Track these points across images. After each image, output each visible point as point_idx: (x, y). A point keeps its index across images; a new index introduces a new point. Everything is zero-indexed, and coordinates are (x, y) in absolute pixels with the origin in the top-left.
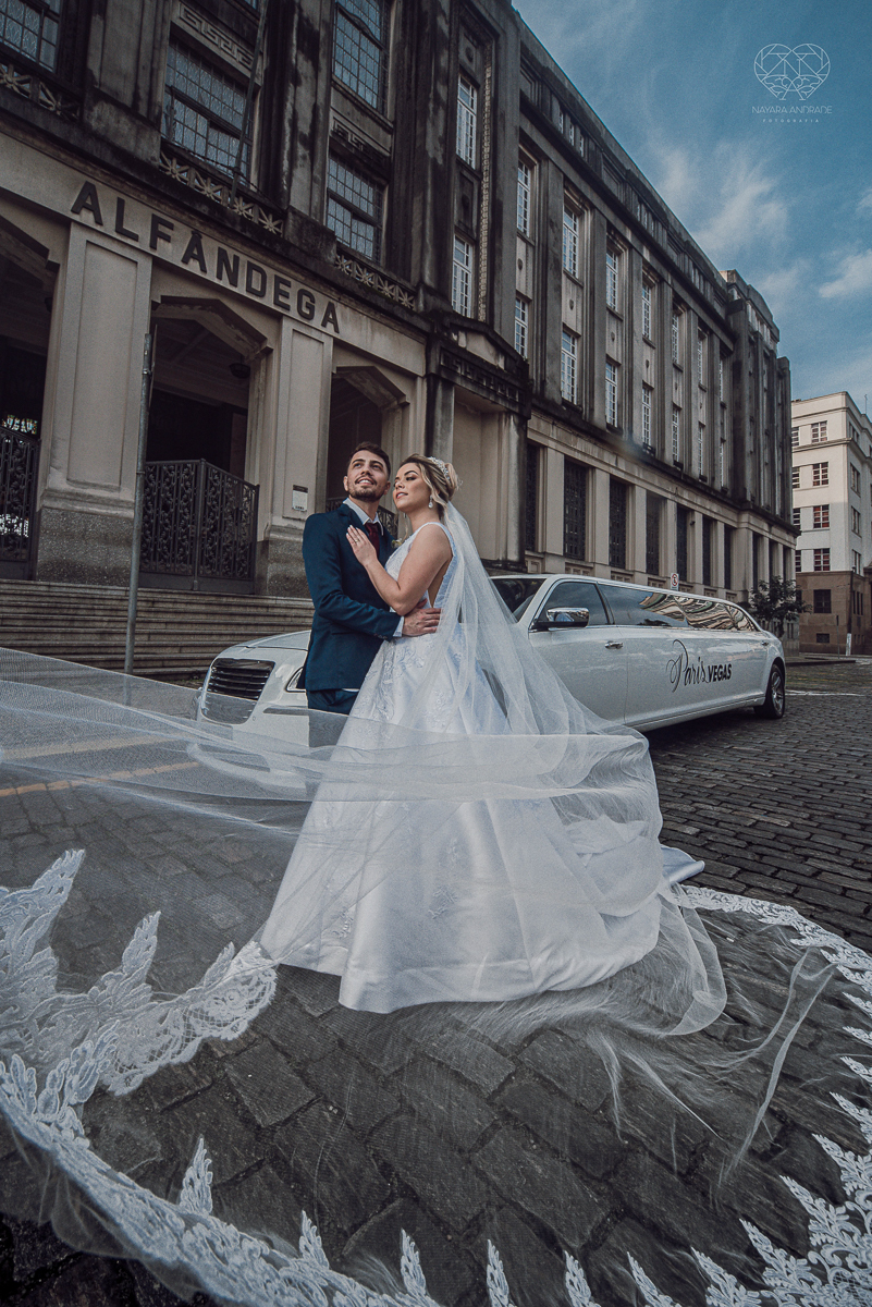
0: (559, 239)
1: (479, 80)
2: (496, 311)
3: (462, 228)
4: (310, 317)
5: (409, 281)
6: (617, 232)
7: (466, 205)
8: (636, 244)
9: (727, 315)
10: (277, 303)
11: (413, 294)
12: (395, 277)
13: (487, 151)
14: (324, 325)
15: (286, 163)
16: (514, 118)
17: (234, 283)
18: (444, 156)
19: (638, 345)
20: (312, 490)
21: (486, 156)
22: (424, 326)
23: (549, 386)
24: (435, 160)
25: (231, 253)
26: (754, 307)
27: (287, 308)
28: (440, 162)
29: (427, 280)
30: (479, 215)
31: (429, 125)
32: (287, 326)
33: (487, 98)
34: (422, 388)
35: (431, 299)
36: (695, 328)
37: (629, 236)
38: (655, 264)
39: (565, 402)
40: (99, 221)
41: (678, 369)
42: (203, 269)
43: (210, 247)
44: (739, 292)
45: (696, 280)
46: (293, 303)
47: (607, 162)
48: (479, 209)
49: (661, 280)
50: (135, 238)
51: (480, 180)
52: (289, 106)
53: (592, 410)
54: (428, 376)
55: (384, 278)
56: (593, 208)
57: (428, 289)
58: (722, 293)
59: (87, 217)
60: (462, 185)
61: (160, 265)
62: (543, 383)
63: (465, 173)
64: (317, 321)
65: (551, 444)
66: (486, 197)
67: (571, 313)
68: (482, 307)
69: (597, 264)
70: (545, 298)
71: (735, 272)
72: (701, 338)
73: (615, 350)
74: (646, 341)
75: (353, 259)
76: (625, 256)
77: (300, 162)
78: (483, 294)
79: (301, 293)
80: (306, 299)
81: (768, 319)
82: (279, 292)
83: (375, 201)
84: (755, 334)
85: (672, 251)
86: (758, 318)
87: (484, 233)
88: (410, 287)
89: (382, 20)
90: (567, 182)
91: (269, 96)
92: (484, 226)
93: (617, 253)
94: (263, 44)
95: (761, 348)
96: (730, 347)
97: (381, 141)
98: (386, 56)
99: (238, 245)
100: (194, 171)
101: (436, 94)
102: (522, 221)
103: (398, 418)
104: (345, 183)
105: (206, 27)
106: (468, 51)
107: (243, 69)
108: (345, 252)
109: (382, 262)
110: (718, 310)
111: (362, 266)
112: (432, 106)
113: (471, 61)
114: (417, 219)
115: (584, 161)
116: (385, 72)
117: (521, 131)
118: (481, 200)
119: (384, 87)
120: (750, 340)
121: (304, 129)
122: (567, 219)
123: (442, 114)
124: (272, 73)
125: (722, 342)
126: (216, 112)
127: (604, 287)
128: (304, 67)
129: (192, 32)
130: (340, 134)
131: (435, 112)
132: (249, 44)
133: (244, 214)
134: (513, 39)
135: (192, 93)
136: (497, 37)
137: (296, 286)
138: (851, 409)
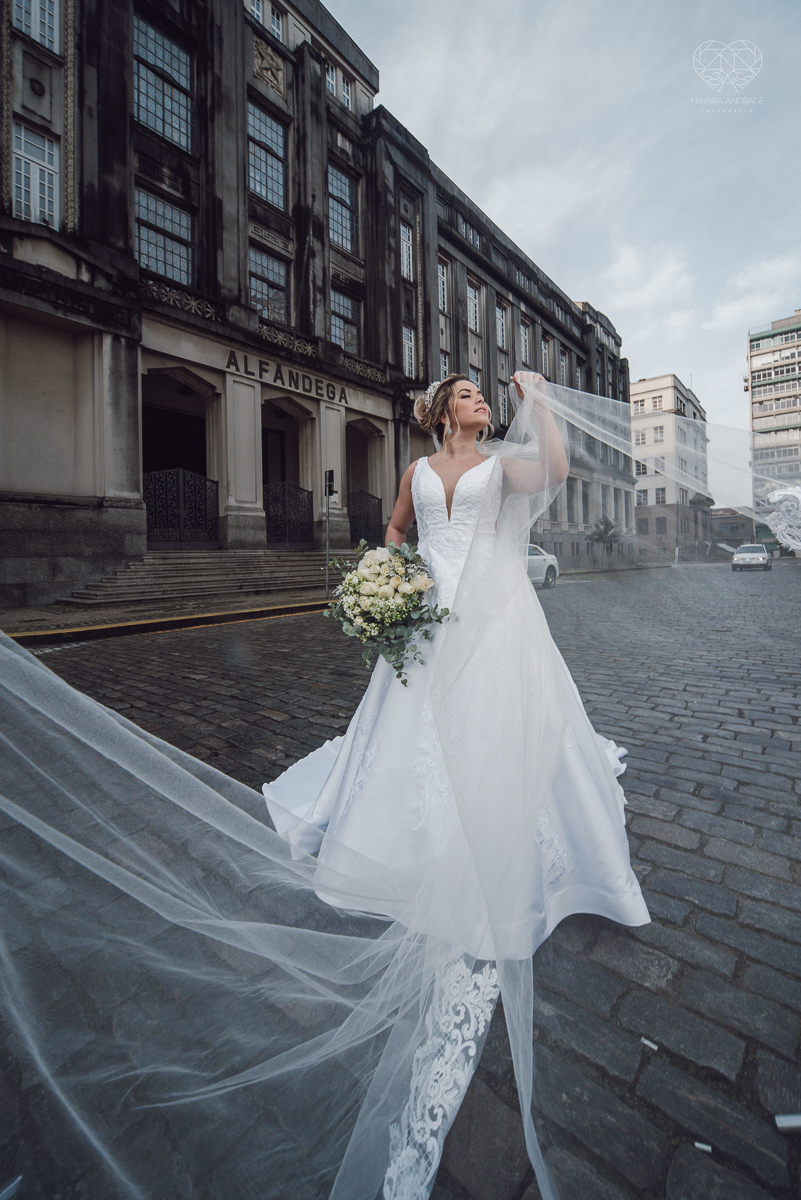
0: (465, 311)
1: (413, 224)
2: (430, 368)
3: (408, 321)
4: (333, 398)
5: (379, 364)
6: (502, 296)
7: (409, 306)
8: (516, 302)
9: (582, 336)
10: (317, 394)
11: (384, 372)
12: (373, 364)
13: (419, 269)
14: (340, 401)
15: (312, 306)
16: (435, 240)
17: (297, 388)
18: (396, 283)
20: (340, 492)
21: (419, 273)
22: (391, 392)
24: (391, 286)
25: (294, 371)
26: (602, 326)
27: (322, 395)
28: (393, 286)
29: (390, 361)
30: (417, 310)
31: (386, 266)
32: (323, 405)
34: (391, 427)
35: (393, 373)
36: (558, 348)
37: (511, 298)
38: (529, 312)
40: (238, 370)
42: (283, 384)
43: (285, 370)
44: (591, 317)
45: (559, 315)
46: (324, 392)
47: (495, 248)
48: (417, 307)
49: (534, 322)
50: (253, 374)
51: (416, 288)
52: (311, 272)
54: (394, 420)
55: (367, 365)
56: (486, 284)
57: (392, 367)
58: (578, 320)
59: (233, 369)
60: (406, 294)
63: (408, 286)
64: (336, 400)
66: (420, 299)
67: (475, 356)
68: (421, 368)
69: (490, 322)
70: (458, 351)
72: (563, 354)
74: (525, 364)
75: (351, 358)
76: (509, 310)
77: (319, 303)
78: (421, 360)
79: (328, 385)
80: (331, 388)
81: (612, 332)
82: (318, 388)
83: (356, 310)
84: (602, 346)
85: (542, 299)
86: (605, 333)
87: (420, 322)
88: (381, 367)
89: (353, 195)
90: (469, 271)
91: (299, 266)
92: (420, 318)
93: (504, 309)
94: (293, 234)
95: (606, 355)
96: (584, 358)
97: (358, 274)
98: (357, 217)
99: (298, 367)
100: (273, 329)
101: (389, 245)
102: (442, 301)
103: (378, 443)
104: (339, 302)
105: (265, 233)
106: (405, 206)
107: (284, 252)
108: (347, 355)
109: (362, 347)
110: (576, 332)
111: (356, 361)
112: (387, 253)
113: (407, 212)
114: (382, 323)
115: (480, 254)
116: (357, 227)
117: (439, 246)
118: (417, 301)
119: (357, 237)
120: (598, 351)
121: (319, 283)
122: (470, 292)
123: (393, 256)
124: (300, 252)
125: (578, 356)
126: (271, 279)
127: (495, 336)
128: (317, 246)
129: (258, 238)
130: (336, 276)
131: (389, 256)
132: (286, 236)
133: (297, 346)
134: (432, 193)
135: (259, 272)
136: (422, 195)
137: (326, 382)
138: (678, 387)
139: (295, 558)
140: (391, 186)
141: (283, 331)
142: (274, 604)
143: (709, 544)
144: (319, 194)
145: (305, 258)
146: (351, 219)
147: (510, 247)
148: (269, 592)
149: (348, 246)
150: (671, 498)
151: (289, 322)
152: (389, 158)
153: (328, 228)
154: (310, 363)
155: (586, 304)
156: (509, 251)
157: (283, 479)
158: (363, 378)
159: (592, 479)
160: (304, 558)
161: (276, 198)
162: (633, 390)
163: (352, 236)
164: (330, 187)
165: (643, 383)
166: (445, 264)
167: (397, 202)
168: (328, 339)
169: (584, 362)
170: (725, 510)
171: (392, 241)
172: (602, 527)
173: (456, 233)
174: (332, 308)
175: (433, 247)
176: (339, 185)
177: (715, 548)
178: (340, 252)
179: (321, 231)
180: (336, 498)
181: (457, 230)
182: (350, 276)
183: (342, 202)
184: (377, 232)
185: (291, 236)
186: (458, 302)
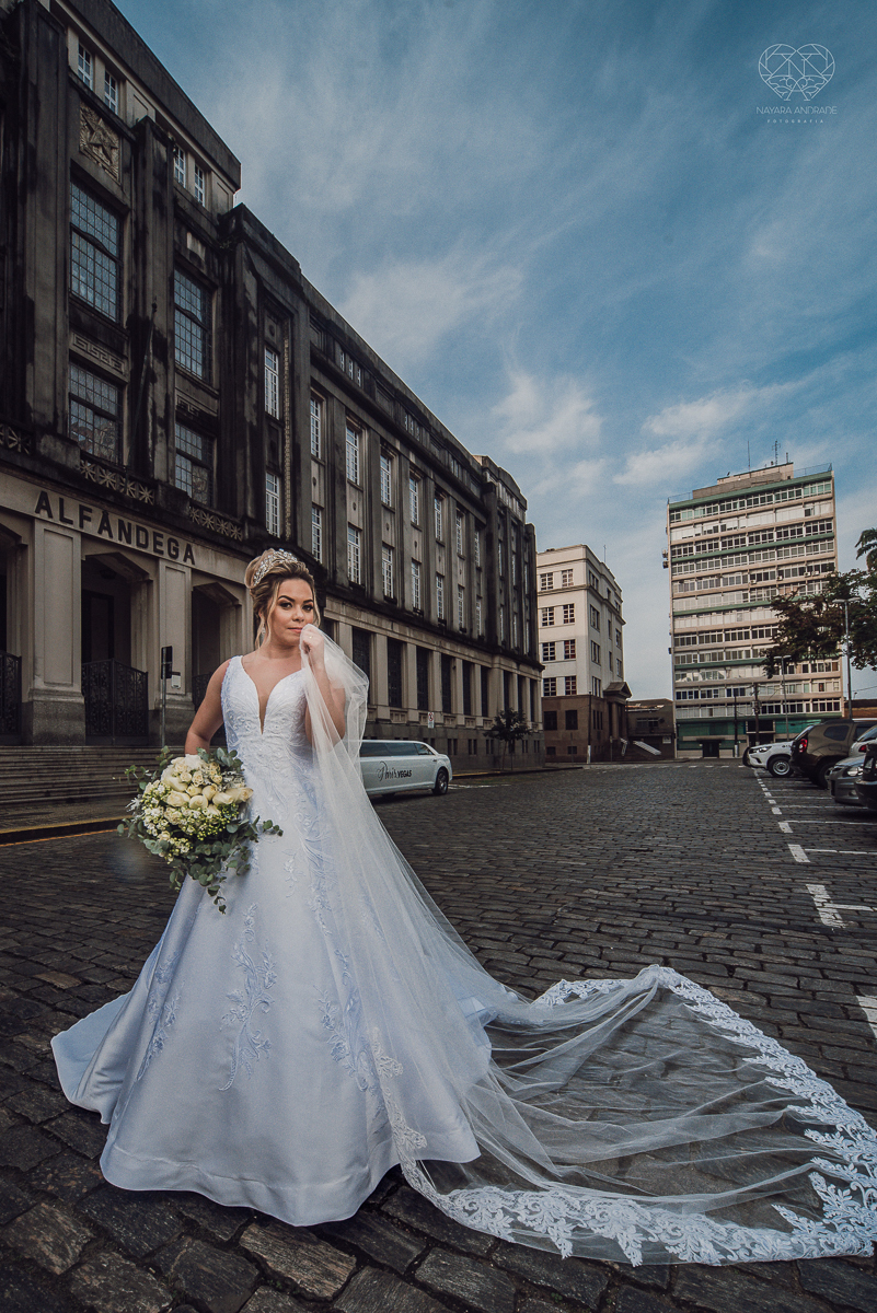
0: (343, 459)
1: (280, 349)
2: (299, 527)
3: (272, 467)
4: (176, 557)
5: (236, 516)
6: (388, 443)
7: (273, 449)
8: (404, 451)
9: (481, 496)
10: (156, 550)
11: (241, 527)
12: (227, 516)
13: (287, 404)
14: (185, 560)
15: (150, 442)
16: (307, 372)
17: (129, 542)
18: (257, 420)
19: (408, 530)
20: (183, 674)
21: (287, 409)
23: (339, 574)
24: (251, 423)
25: (126, 521)
26: (504, 485)
27: (162, 552)
28: (255, 423)
29: (249, 513)
30: (283, 454)
31: (246, 398)
32: (162, 565)
33: (286, 364)
35: (252, 529)
36: (454, 508)
37: (398, 447)
38: (419, 464)
39: (351, 584)
40: (51, 517)
41: (441, 545)
42: (111, 536)
43: (114, 519)
44: (492, 474)
45: (455, 469)
46: (164, 548)
47: (379, 386)
48: (283, 450)
49: (425, 476)
50: (71, 523)
51: (283, 427)
52: (150, 399)
53: (372, 588)
55: (221, 518)
56: (369, 428)
57: (252, 522)
58: (477, 477)
59: (44, 515)
60: (270, 433)
61: (86, 537)
62: (335, 572)
63: (273, 424)
64: (180, 559)
65: (342, 619)
66: (288, 441)
67: (354, 514)
68: (288, 525)
69: (373, 473)
70: (334, 506)
71: (487, 458)
72: (459, 515)
73: (389, 537)
74: (414, 526)
76: (396, 461)
77: (159, 439)
78: (288, 515)
79: (170, 541)
80: (173, 545)
81: (516, 492)
82: (156, 543)
83: (207, 450)
84: (505, 508)
85: (435, 450)
86: (508, 494)
87: (288, 469)
88: (237, 520)
89: (206, 309)
90: (348, 412)
91: (136, 390)
92: (287, 464)
93: (390, 459)
94: (127, 350)
95: (509, 519)
96: (484, 521)
97: (211, 406)
98: (211, 336)
99: (129, 516)
100: (98, 468)
101: (250, 373)
102: (315, 444)
103: (233, 614)
104: (186, 439)
105: (90, 347)
106: (271, 328)
107: (115, 372)
108: (195, 505)
109: (214, 496)
110: (475, 491)
111: (206, 512)
112: (247, 382)
113: (273, 334)
114: (240, 467)
115: (362, 391)
116: (210, 349)
117: (312, 378)
118: (284, 443)
119: (211, 360)
120: (499, 513)
121: (161, 413)
122: (349, 437)
123: (254, 386)
124: (135, 373)
125: (476, 519)
126: (98, 404)
127: (379, 490)
128: (158, 368)
129: (82, 353)
130: (182, 407)
131: (250, 387)
132: (119, 354)
133: (130, 490)
134: (303, 314)
135: (82, 394)
136: (292, 316)
137: (167, 537)
138: (590, 560)
139: (123, 756)
140: (254, 303)
141: (112, 471)
142: (90, 817)
143: (625, 742)
144: (162, 303)
145: (142, 381)
146: (203, 338)
147: (397, 386)
148: (85, 800)
149: (198, 371)
150: (583, 688)
151: (121, 460)
152: (252, 268)
153: (174, 347)
154: (147, 512)
155: (485, 459)
156: (397, 391)
157: (111, 655)
158: (215, 533)
159: (493, 664)
160: (135, 757)
161: (106, 305)
162: (540, 561)
163: (204, 359)
164: (176, 297)
165: (551, 555)
166: (319, 401)
167: (261, 322)
168: (171, 483)
169: (484, 526)
170: (643, 703)
171: (254, 369)
172: (503, 721)
173: (333, 365)
174: (177, 445)
175: (305, 380)
176: (188, 296)
177: (631, 746)
178: (187, 377)
179: (164, 349)
180: (177, 681)
181: (334, 362)
182: (201, 407)
183: (192, 318)
184: (235, 355)
185: (125, 353)
186: (335, 448)
